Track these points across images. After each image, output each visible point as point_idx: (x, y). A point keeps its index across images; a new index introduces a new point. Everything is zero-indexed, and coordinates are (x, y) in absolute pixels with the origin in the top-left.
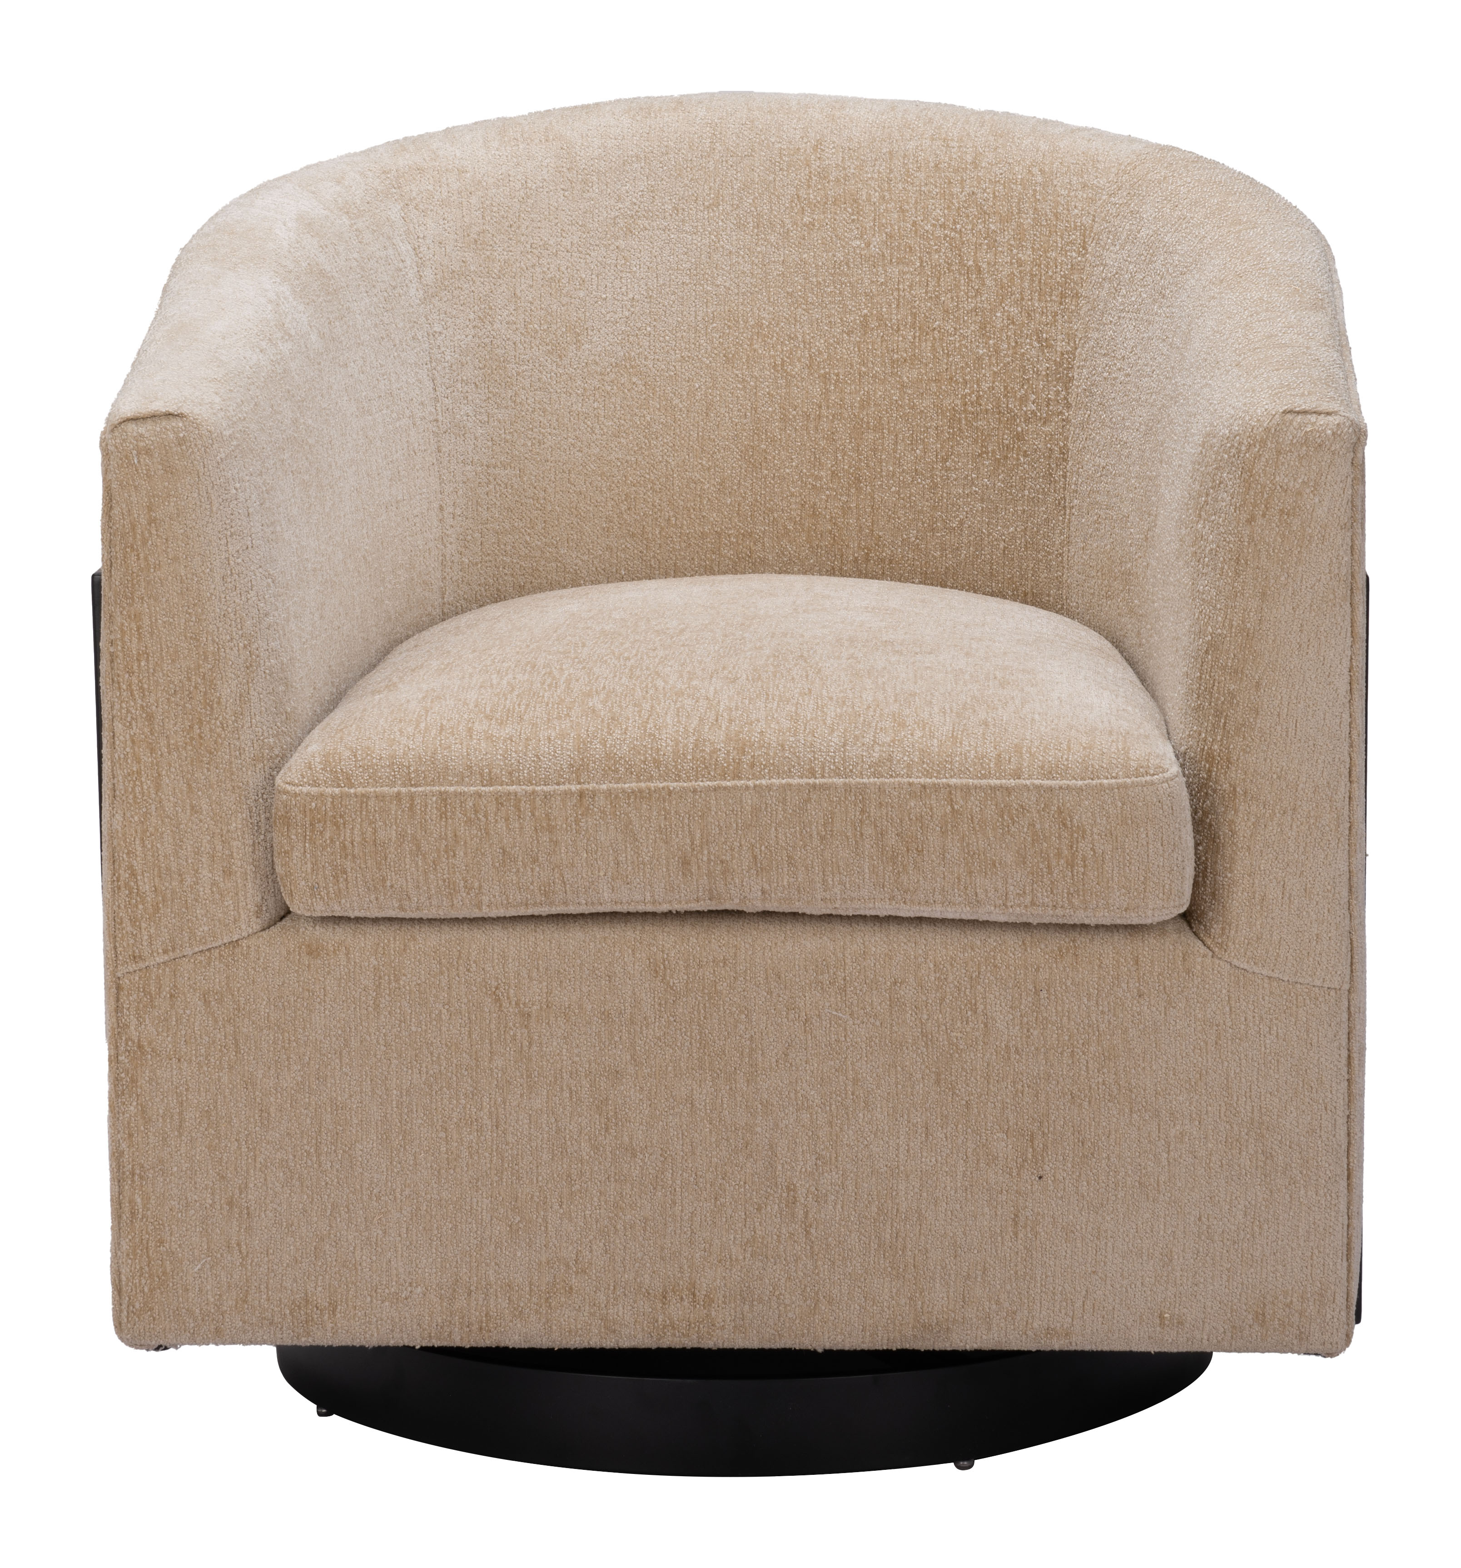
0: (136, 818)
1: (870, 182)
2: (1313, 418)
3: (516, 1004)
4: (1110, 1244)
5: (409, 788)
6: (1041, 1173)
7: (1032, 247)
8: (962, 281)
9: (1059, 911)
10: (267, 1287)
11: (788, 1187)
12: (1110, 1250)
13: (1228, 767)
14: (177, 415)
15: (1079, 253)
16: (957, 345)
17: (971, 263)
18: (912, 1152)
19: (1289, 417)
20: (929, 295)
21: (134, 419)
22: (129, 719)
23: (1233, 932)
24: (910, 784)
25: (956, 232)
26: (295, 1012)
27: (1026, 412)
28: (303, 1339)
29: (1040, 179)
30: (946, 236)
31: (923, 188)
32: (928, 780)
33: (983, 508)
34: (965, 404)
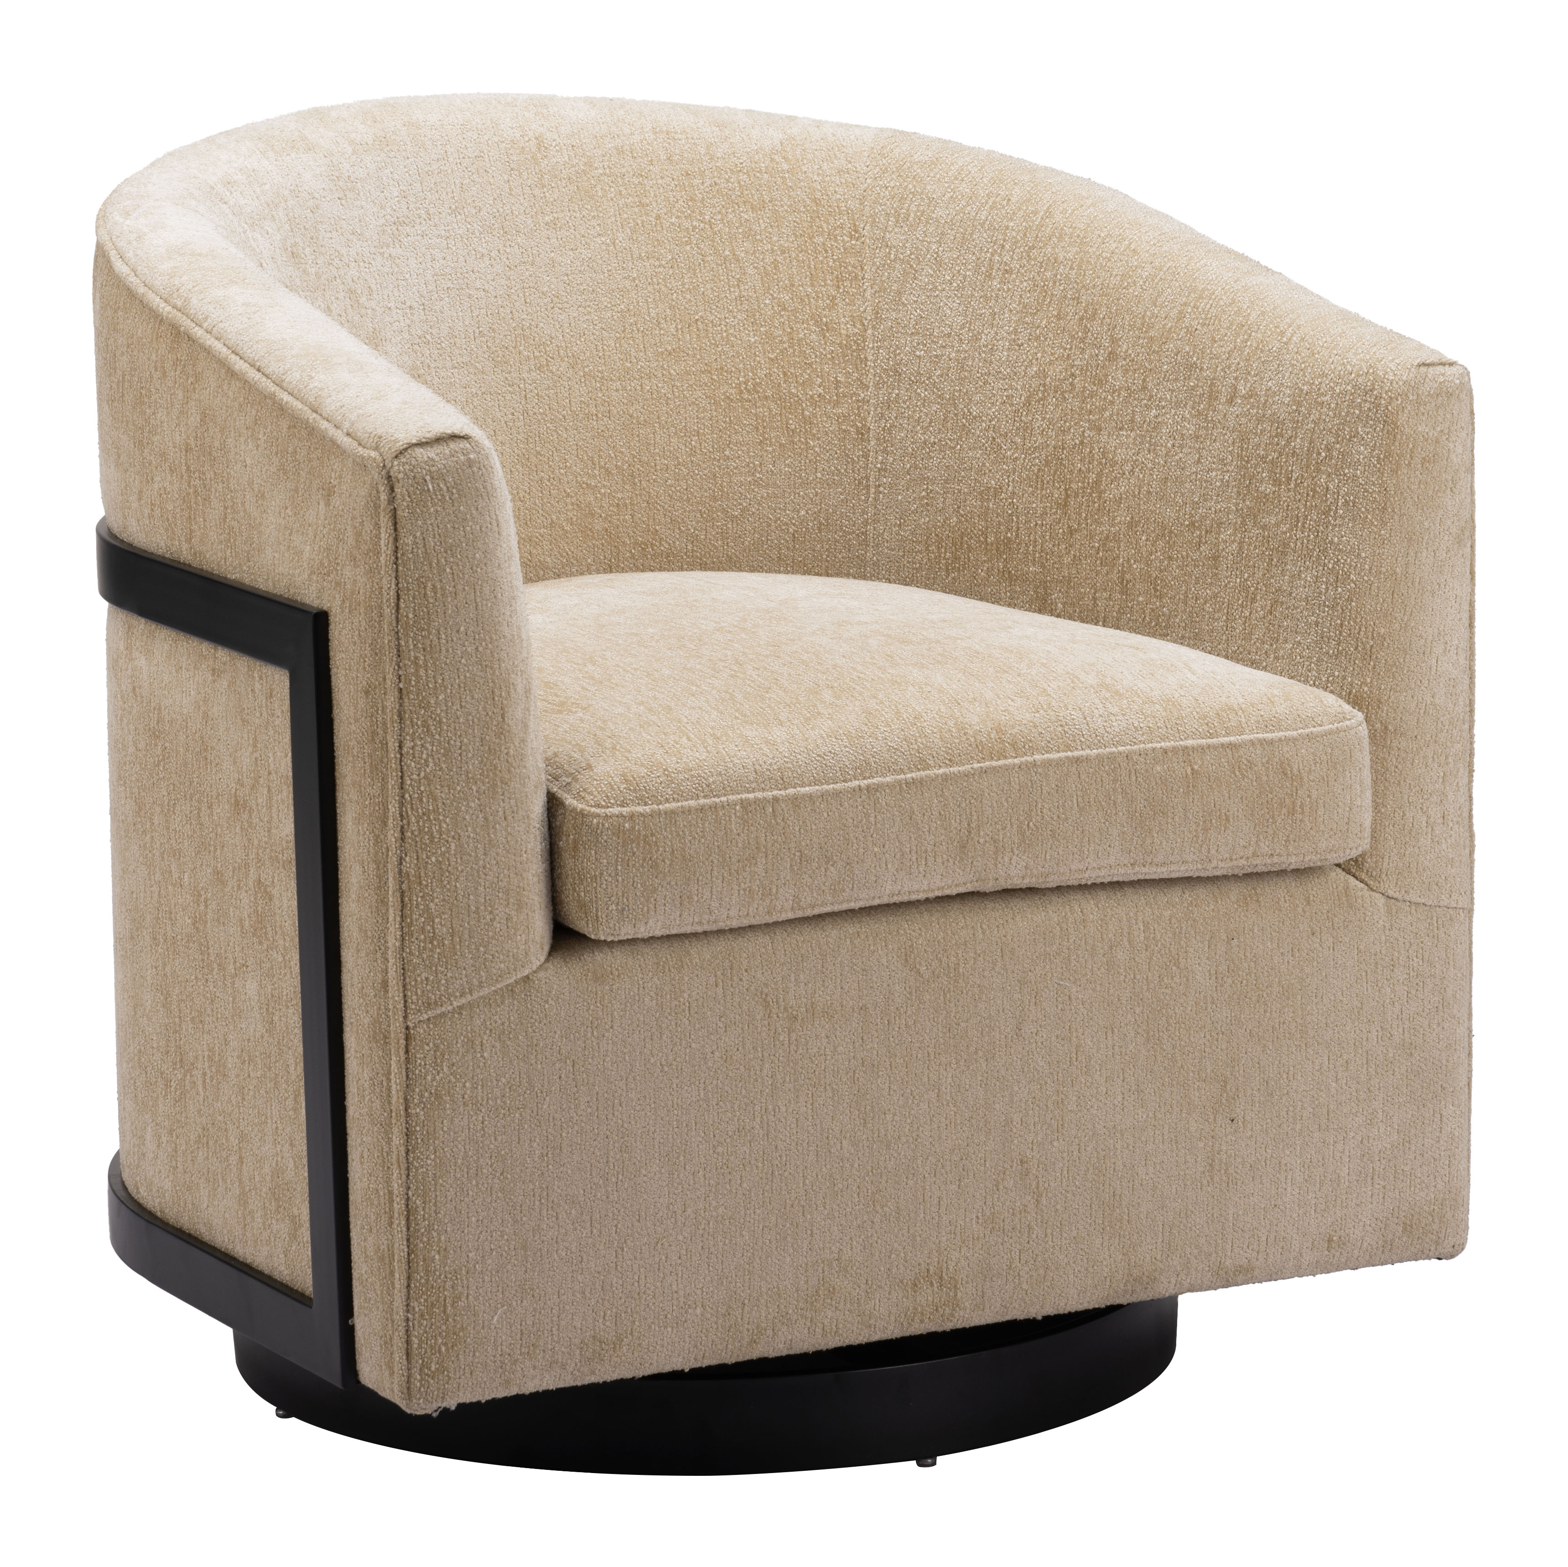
0: (433, 859)
1: (602, 178)
2: (1440, 369)
3: (785, 1008)
4: (1289, 1177)
5: (713, 799)
6: (1233, 1116)
7: (794, 234)
8: (721, 271)
9: (1276, 859)
10: (558, 1330)
11: (1021, 1161)
12: (1289, 1181)
13: (1379, 707)
14: (463, 437)
15: (851, 237)
16: (725, 334)
17: (727, 253)
18: (1126, 1110)
19: (1423, 369)
20: (687, 286)
21: (420, 444)
22: (424, 756)
23: (1385, 864)
24: (1154, 749)
25: (705, 223)
26: (585, 1042)
27: (812, 397)
28: (588, 1378)
29: (785, 166)
30: (694, 227)
31: (660, 181)
32: (1168, 744)
33: (768, 493)
34: (741, 392)
